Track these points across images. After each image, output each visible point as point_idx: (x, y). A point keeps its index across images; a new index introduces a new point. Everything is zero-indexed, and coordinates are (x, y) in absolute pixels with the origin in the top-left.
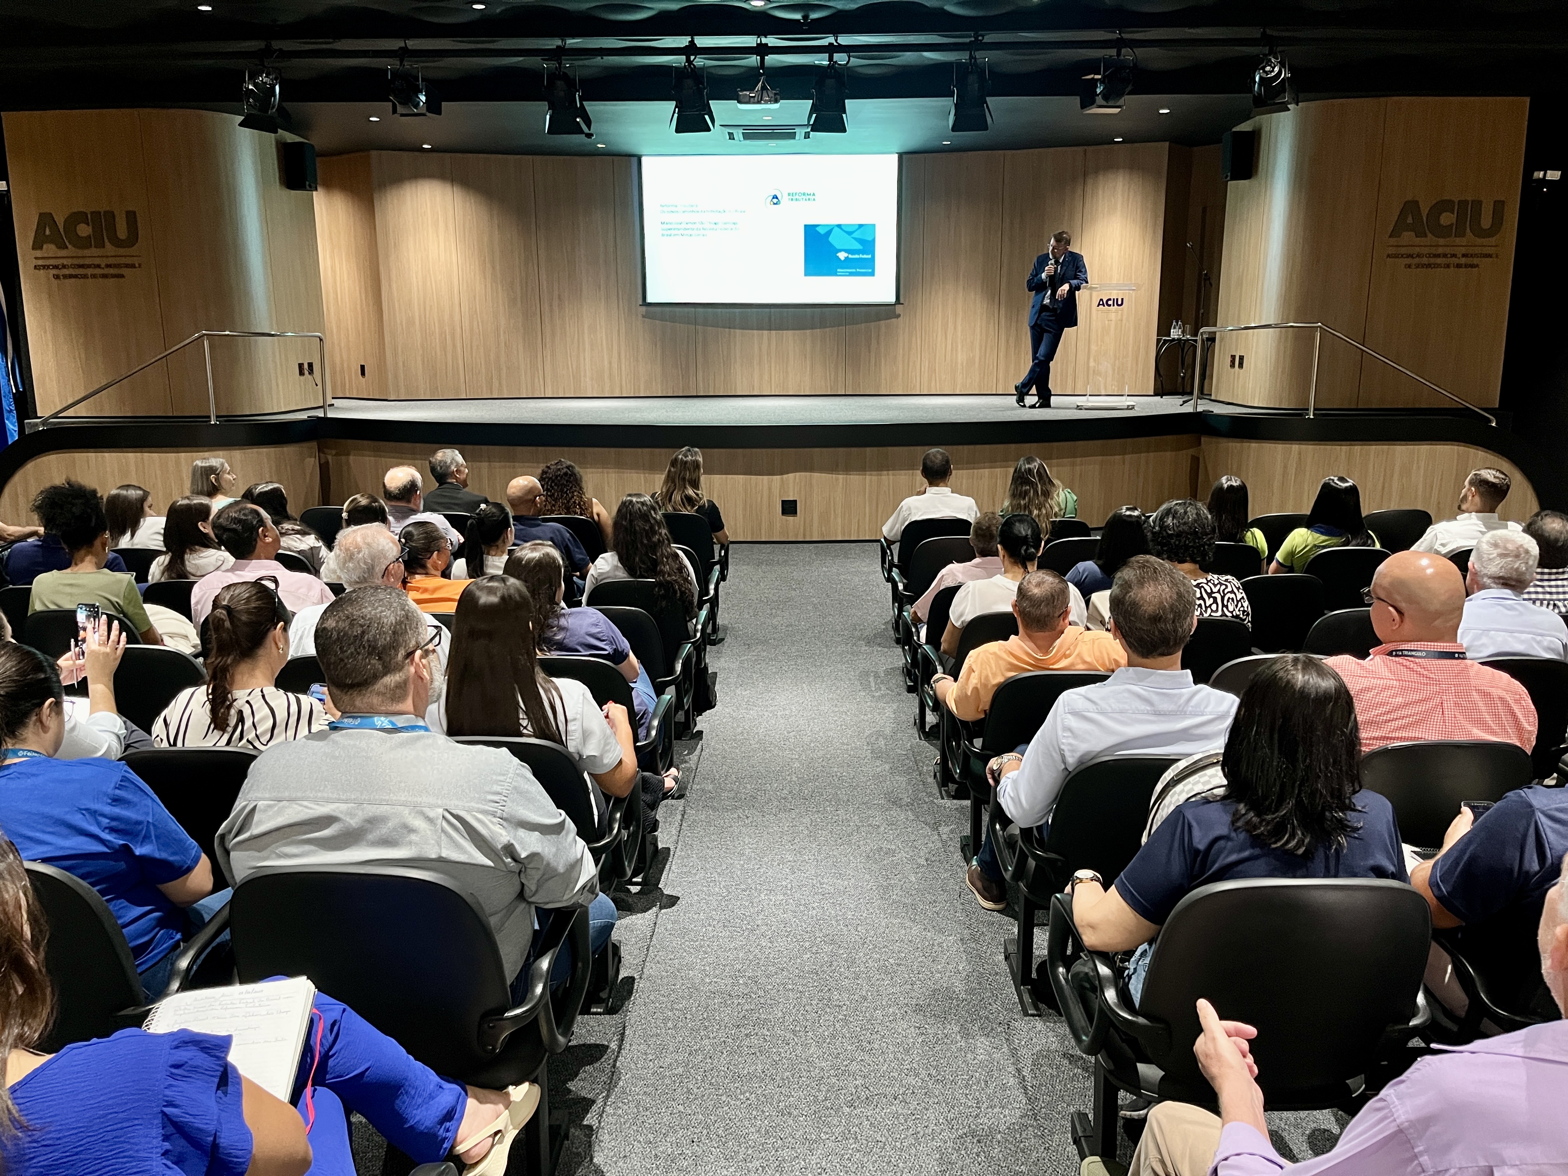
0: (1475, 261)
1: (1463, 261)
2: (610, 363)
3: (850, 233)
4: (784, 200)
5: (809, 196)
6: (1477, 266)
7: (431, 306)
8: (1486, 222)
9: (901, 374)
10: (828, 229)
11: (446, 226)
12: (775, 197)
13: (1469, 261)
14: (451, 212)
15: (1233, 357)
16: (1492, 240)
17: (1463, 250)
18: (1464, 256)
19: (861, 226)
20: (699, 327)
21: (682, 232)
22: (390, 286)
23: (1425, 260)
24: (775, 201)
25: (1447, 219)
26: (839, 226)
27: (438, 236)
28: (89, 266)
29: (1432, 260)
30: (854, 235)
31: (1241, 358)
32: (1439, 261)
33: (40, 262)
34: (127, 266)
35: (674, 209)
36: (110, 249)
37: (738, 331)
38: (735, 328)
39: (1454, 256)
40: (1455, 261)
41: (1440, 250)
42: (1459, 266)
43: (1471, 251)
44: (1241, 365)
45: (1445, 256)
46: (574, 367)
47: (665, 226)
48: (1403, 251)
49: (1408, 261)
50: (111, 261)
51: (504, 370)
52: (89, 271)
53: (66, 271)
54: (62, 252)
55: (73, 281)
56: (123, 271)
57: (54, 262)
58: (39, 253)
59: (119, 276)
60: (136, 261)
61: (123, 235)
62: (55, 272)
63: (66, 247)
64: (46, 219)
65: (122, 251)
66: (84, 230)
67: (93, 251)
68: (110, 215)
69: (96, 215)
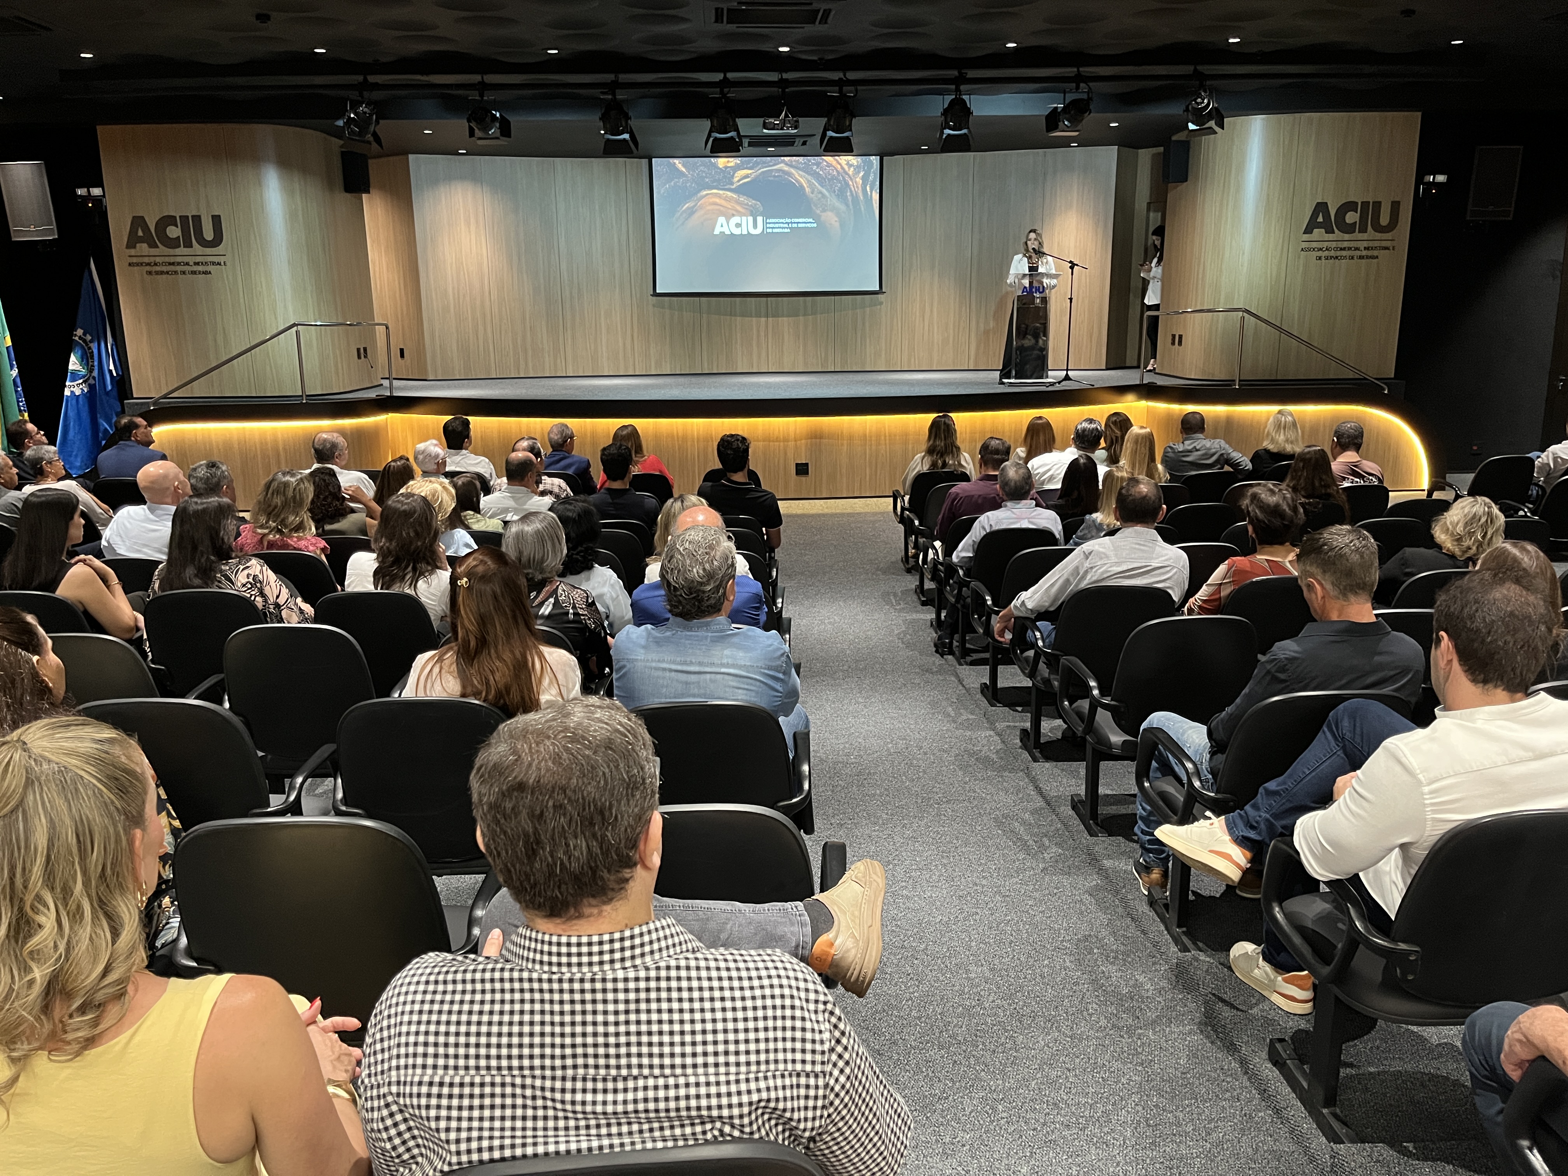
0: (1375, 253)
1: (1364, 253)
2: (624, 344)
6: (1377, 257)
7: (464, 296)
8: (1384, 220)
9: (883, 352)
11: (477, 222)
13: (1370, 253)
14: (481, 209)
15: (1174, 336)
16: (1388, 236)
17: (1365, 244)
18: (1365, 248)
22: (427, 277)
23: (1333, 253)
25: (1351, 217)
27: (470, 232)
28: (179, 264)
29: (1339, 253)
31: (1181, 337)
32: (1344, 253)
33: (135, 260)
34: (213, 263)
36: (197, 248)
37: (738, 317)
39: (1357, 249)
40: (1358, 253)
41: (1346, 244)
42: (1361, 257)
43: (1371, 244)
44: (1180, 343)
45: (1350, 249)
46: (592, 348)
48: (1314, 245)
49: (1320, 253)
50: (198, 259)
51: (530, 353)
52: (179, 268)
53: (158, 268)
54: (153, 251)
55: (164, 276)
56: (210, 268)
57: (146, 260)
58: (133, 252)
59: (206, 273)
60: (221, 259)
61: (209, 235)
62: (148, 268)
63: (157, 247)
64: (138, 222)
65: (209, 251)
66: (174, 232)
67: (182, 250)
68: (197, 219)
69: (184, 219)
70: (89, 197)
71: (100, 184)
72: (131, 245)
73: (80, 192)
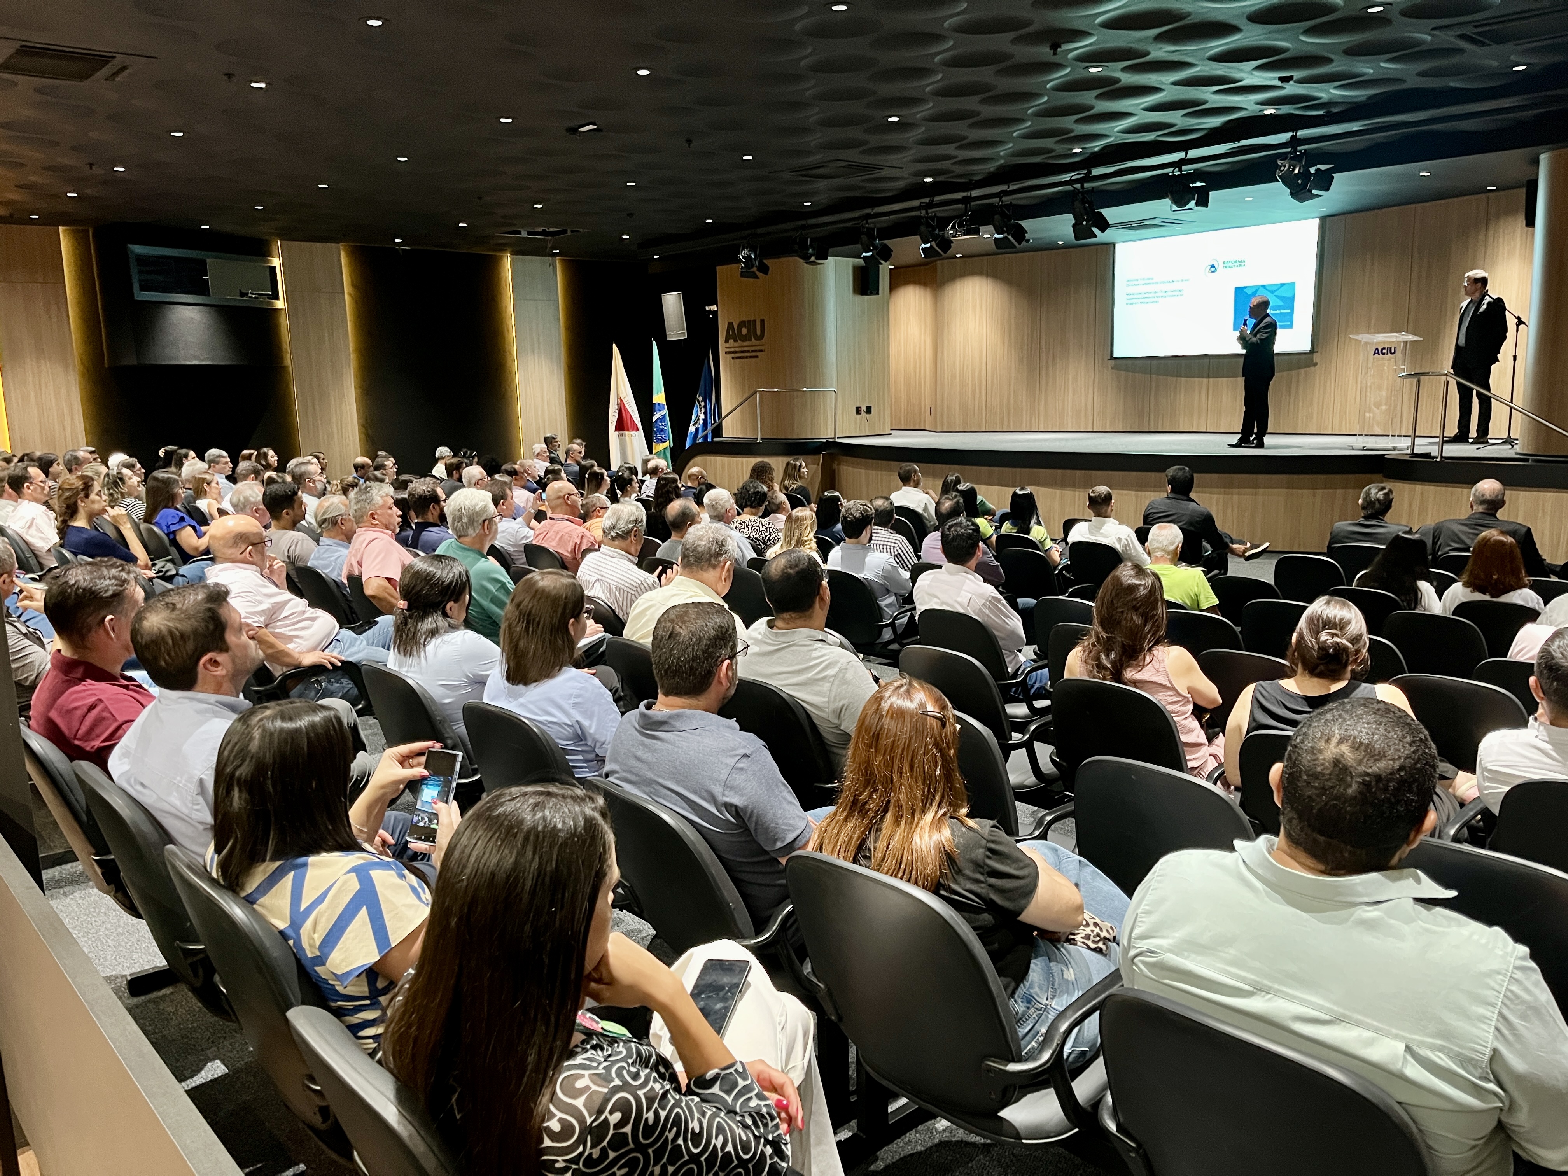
2: (1087, 403)
3: (1273, 292)
4: (1220, 268)
5: (1239, 263)
9: (1315, 416)
10: (1254, 289)
11: (981, 308)
12: (1213, 266)
14: (984, 298)
19: (1282, 285)
20: (1154, 376)
21: (1141, 300)
24: (1213, 269)
26: (1264, 286)
27: (975, 318)
30: (1276, 293)
33: (728, 350)
35: (1136, 283)
36: (753, 341)
37: (1183, 379)
38: (1181, 376)
46: (1060, 408)
47: (1129, 297)
51: (1012, 411)
55: (739, 360)
61: (759, 333)
62: (733, 355)
63: (737, 341)
64: (731, 325)
65: (758, 342)
66: (744, 331)
67: (747, 343)
68: (755, 321)
69: (749, 322)
70: (710, 312)
71: (717, 304)
73: (707, 308)
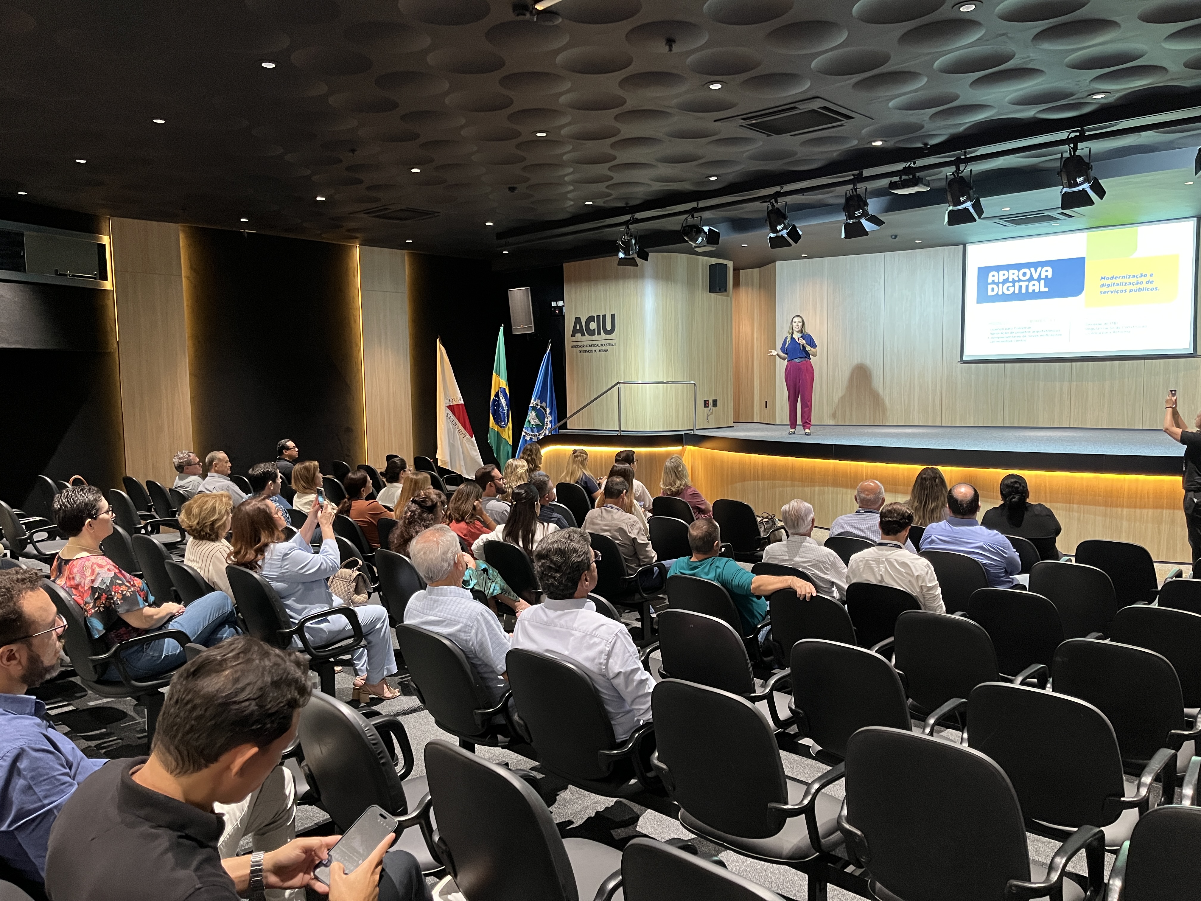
2: (934, 400)
28: (594, 345)
33: (575, 344)
34: (609, 344)
36: (603, 335)
50: (603, 342)
51: (855, 406)
52: (594, 348)
53: (584, 349)
54: (584, 338)
55: (587, 353)
56: (608, 348)
57: (579, 344)
58: (574, 339)
59: (606, 351)
60: (613, 342)
61: (609, 327)
62: (580, 349)
63: (585, 335)
64: (578, 320)
65: (609, 337)
66: (593, 326)
67: (596, 337)
68: (604, 316)
69: (598, 317)
70: (557, 307)
72: (573, 335)
73: (554, 304)
